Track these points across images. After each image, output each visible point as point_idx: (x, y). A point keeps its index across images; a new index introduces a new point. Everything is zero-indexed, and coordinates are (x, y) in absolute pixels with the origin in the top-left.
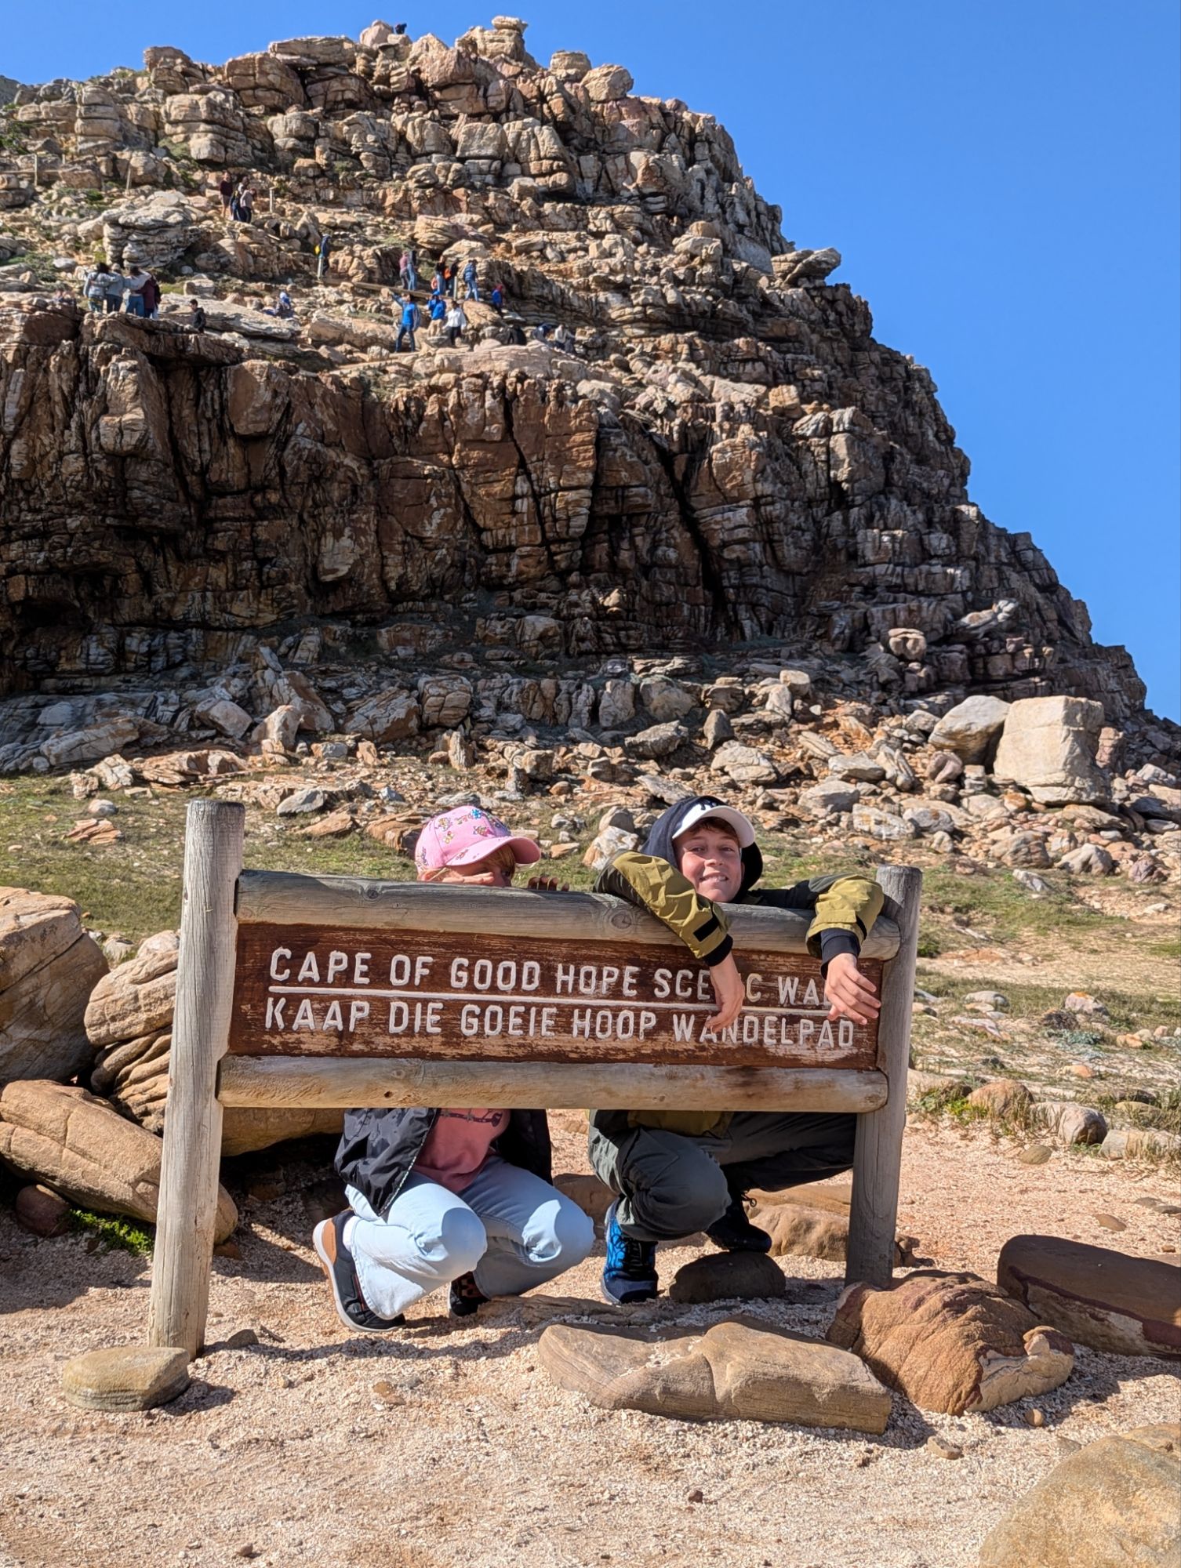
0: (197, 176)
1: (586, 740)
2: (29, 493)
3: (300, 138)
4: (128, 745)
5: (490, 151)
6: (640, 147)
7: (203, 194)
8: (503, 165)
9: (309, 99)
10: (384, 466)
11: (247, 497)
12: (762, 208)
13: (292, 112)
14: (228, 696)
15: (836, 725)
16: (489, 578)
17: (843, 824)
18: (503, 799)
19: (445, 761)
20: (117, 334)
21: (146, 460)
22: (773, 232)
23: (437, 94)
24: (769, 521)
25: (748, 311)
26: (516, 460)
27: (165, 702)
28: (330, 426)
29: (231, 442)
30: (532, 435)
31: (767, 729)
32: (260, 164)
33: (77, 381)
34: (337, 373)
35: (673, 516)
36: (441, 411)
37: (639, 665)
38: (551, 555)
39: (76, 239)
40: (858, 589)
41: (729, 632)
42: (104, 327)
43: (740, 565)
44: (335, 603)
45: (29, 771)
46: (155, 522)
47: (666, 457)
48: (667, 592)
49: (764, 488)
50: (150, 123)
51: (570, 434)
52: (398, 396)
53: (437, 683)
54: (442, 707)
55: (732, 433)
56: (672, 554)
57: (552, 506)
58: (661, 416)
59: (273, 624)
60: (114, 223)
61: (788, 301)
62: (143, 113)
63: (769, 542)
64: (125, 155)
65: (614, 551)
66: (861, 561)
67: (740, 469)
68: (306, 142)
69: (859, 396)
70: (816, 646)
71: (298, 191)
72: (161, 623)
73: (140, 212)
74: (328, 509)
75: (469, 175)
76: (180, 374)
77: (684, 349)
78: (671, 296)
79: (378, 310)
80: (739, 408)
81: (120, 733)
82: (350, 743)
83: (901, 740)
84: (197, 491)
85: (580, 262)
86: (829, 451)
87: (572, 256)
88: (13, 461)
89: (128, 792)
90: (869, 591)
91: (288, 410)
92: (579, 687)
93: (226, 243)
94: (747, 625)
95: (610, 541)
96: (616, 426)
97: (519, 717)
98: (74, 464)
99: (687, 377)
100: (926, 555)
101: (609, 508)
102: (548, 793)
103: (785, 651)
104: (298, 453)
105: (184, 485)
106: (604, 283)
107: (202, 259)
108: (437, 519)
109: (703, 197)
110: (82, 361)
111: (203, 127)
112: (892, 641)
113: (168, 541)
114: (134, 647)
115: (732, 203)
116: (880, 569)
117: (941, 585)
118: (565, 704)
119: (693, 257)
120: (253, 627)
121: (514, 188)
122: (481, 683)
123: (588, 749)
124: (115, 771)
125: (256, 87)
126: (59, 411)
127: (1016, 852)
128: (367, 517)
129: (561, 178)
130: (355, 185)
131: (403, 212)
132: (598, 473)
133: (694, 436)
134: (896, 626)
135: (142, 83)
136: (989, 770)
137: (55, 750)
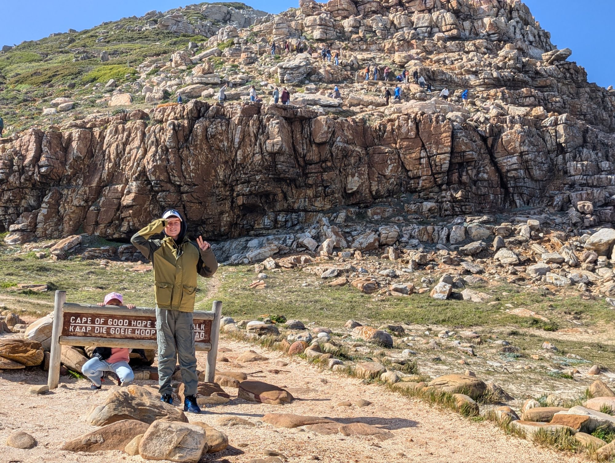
0: (315, 45)
1: (443, 249)
2: (243, 168)
3: (354, 27)
4: (275, 254)
5: (426, 24)
6: (488, 16)
7: (317, 52)
8: (432, 29)
9: (359, 12)
10: (371, 150)
11: (320, 164)
12: (541, 33)
13: (351, 18)
14: (310, 236)
15: (549, 240)
16: (411, 189)
17: (542, 280)
18: (405, 272)
19: (387, 258)
20: (273, 111)
21: (283, 154)
22: (546, 42)
23: (407, 5)
24: (527, 161)
25: (529, 77)
26: (421, 144)
27: (290, 238)
28: (350, 137)
29: (314, 146)
30: (427, 135)
31: (520, 243)
32: (339, 38)
33: (259, 128)
34: (354, 117)
35: (487, 161)
36: (392, 129)
37: (468, 219)
38: (435, 179)
39: (270, 74)
40: (567, 186)
41: (511, 204)
42: (268, 109)
43: (515, 178)
44: (353, 201)
45: (242, 264)
46: (287, 176)
47: (484, 139)
48: (484, 190)
49: (525, 148)
50: (299, 27)
51: (441, 134)
52: (376, 124)
53: (386, 229)
54: (387, 238)
55: (511, 128)
56: (485, 176)
57: (435, 161)
58: (483, 123)
59: (330, 209)
60: (281, 67)
61: (548, 71)
62: (297, 24)
63: (527, 170)
64: (290, 40)
65: (460, 176)
66: (569, 175)
67: (514, 142)
68: (356, 28)
69: (579, 106)
70: (547, 209)
71: (352, 47)
72: (290, 210)
73: (291, 63)
74: (350, 167)
75: (418, 34)
76: (296, 123)
77: (500, 94)
78: (495, 74)
79: (376, 91)
80: (517, 117)
81: (273, 250)
82: (352, 252)
83: (576, 246)
84: (302, 163)
85: (459, 64)
86: (556, 132)
87: (456, 62)
88: (238, 158)
89: (273, 270)
90: (572, 186)
91: (334, 133)
92: (442, 229)
93: (321, 71)
94: (518, 202)
95: (459, 172)
96: (461, 129)
97: (417, 240)
98: (258, 157)
99: (498, 106)
100: (600, 171)
101: (458, 160)
102: (425, 269)
103: (532, 212)
104: (337, 148)
105: (298, 161)
106: (468, 72)
107: (313, 77)
108: (390, 168)
109: (515, 32)
110: (261, 122)
111: (318, 27)
112: (578, 207)
113: (292, 181)
114: (280, 219)
115: (527, 34)
116: (577, 177)
117: (605, 182)
118: (437, 235)
119: (506, 58)
120: (322, 210)
121: (435, 38)
122: (404, 228)
123: (443, 252)
124: (269, 263)
125: (338, 10)
126: (253, 140)
127: (611, 291)
128: (364, 169)
129: (455, 32)
130: (374, 43)
131: (391, 51)
132: (452, 147)
133: (496, 130)
134: (582, 200)
135: (298, 13)
136: (609, 258)
137: (251, 256)
